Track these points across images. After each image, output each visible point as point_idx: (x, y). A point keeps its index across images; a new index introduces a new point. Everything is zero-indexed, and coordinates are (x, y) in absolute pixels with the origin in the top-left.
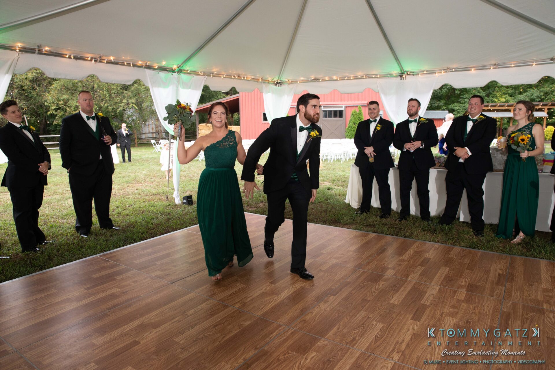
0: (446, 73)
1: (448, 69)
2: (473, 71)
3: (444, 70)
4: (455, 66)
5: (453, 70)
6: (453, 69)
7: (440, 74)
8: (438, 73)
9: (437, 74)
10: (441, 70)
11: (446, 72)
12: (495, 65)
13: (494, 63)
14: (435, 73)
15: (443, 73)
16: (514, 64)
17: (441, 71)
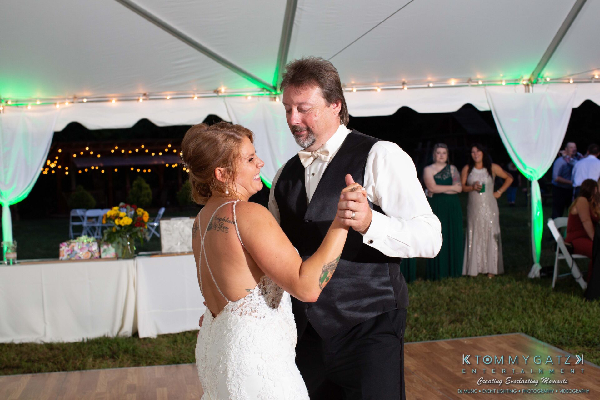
0: (72, 104)
1: (75, 98)
2: (114, 103)
3: (69, 99)
4: (86, 94)
5: (85, 100)
6: (83, 98)
7: (63, 106)
8: (60, 103)
9: (58, 106)
10: (65, 99)
11: (73, 102)
12: (145, 95)
13: (143, 91)
14: (55, 104)
15: (67, 104)
16: (170, 95)
17: (64, 101)
